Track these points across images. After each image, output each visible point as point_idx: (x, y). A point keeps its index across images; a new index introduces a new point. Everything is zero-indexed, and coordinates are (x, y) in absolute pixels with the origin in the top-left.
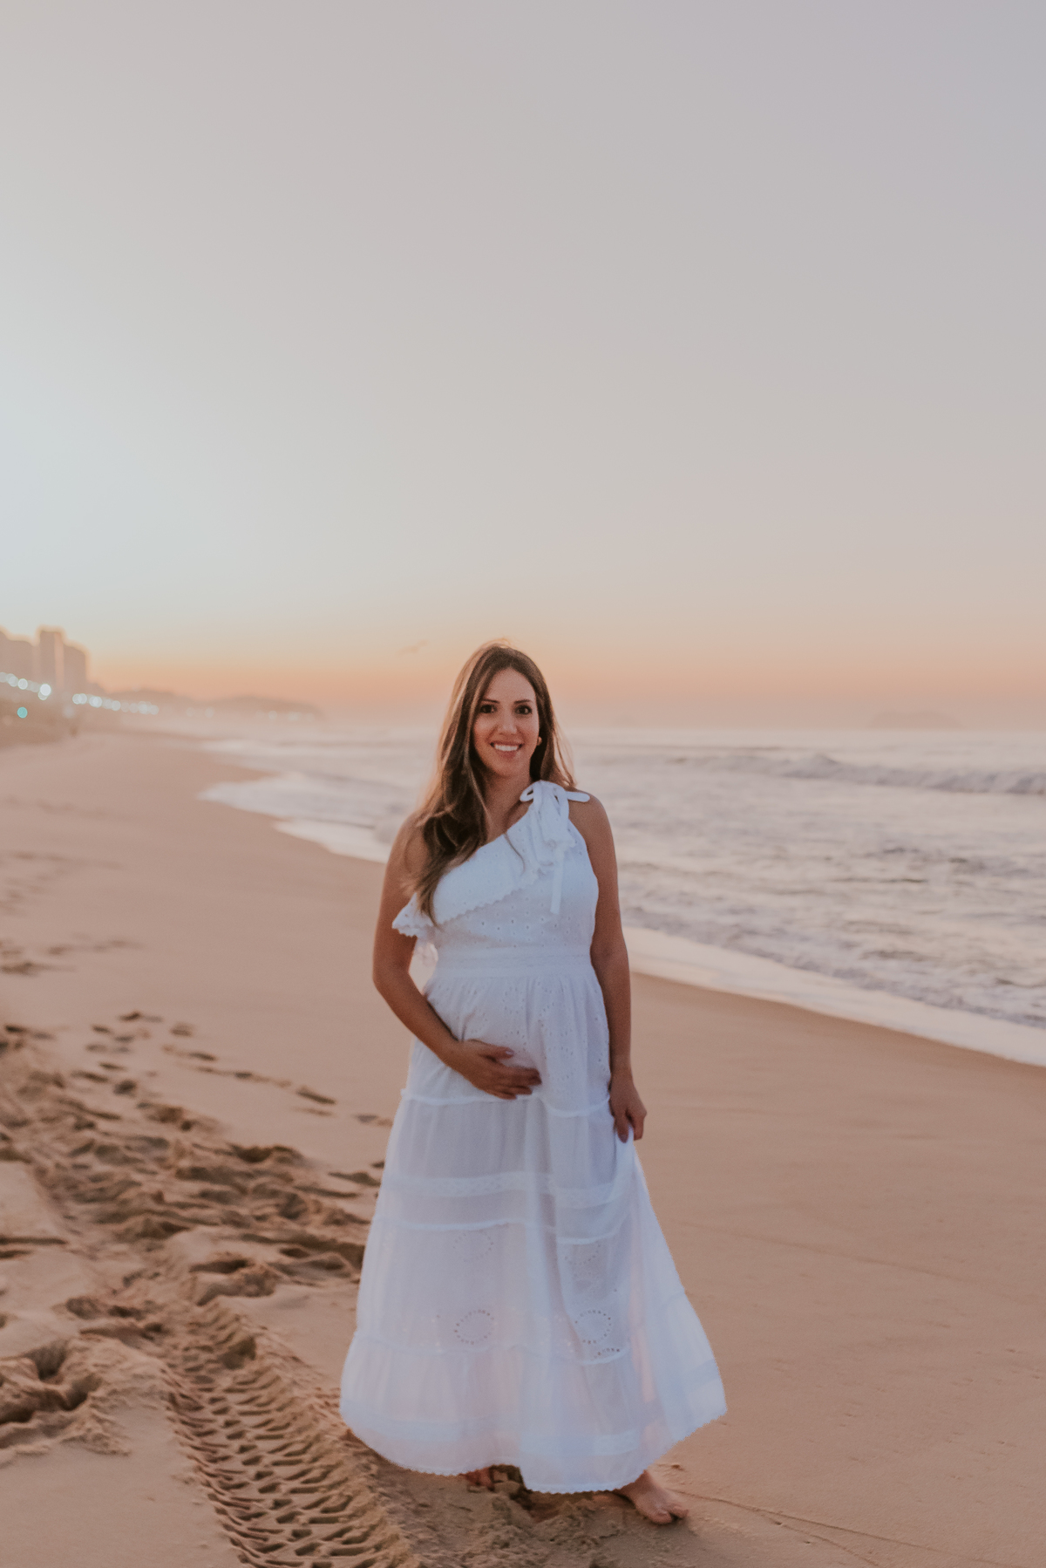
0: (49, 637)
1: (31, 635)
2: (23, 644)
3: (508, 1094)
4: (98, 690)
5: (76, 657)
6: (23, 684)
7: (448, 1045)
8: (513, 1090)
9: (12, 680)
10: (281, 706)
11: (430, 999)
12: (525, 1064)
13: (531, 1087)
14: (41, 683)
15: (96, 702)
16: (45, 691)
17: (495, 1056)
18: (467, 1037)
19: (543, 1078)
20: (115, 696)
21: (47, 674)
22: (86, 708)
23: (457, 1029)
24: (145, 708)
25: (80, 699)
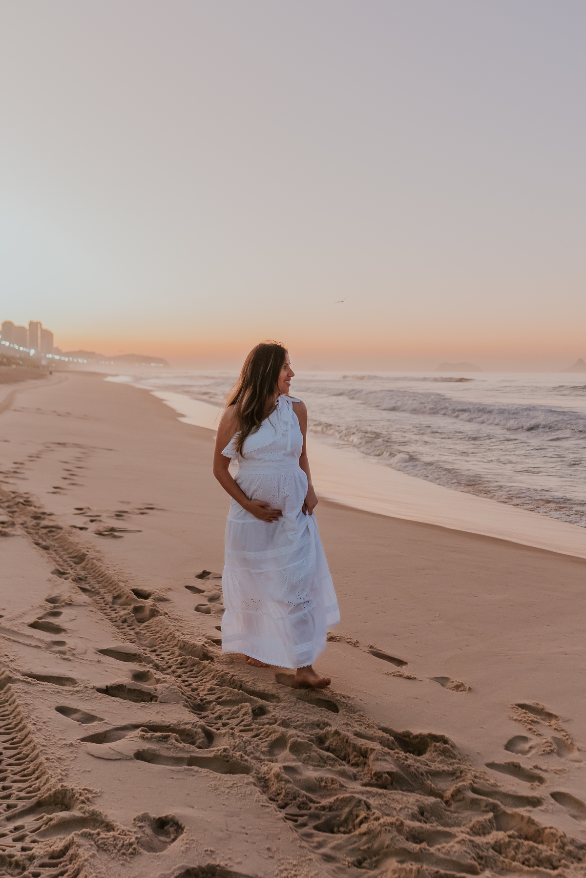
0: (34, 325)
1: (26, 325)
2: (22, 328)
3: (270, 521)
4: (58, 352)
5: (48, 335)
6: (22, 349)
7: (246, 502)
8: (271, 519)
9: (16, 347)
10: (147, 359)
11: (238, 482)
12: (277, 508)
13: (278, 517)
14: (30, 349)
15: (57, 357)
16: (32, 352)
17: (264, 506)
18: (253, 498)
19: (283, 513)
20: (67, 354)
21: (33, 345)
22: (52, 361)
23: (249, 494)
24: (81, 360)
25: (50, 356)
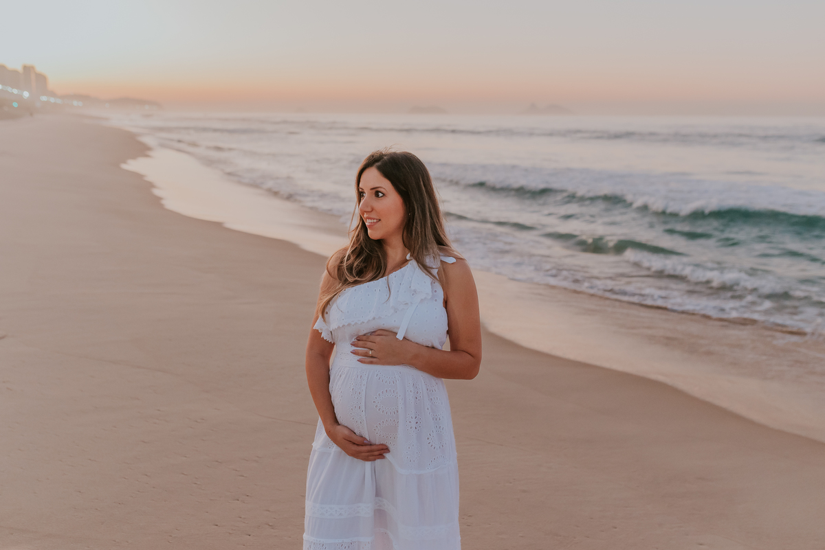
0: (28, 69)
1: (19, 68)
2: (15, 72)
4: (53, 94)
5: (42, 79)
6: (15, 91)
9: (9, 89)
10: (141, 102)
14: (24, 91)
15: (52, 100)
16: (26, 94)
20: (62, 97)
21: (27, 87)
22: (47, 103)
24: (75, 103)
25: (44, 98)
